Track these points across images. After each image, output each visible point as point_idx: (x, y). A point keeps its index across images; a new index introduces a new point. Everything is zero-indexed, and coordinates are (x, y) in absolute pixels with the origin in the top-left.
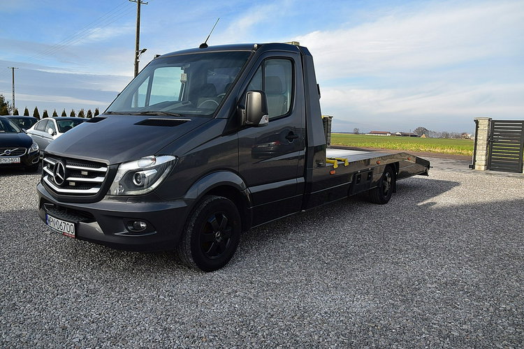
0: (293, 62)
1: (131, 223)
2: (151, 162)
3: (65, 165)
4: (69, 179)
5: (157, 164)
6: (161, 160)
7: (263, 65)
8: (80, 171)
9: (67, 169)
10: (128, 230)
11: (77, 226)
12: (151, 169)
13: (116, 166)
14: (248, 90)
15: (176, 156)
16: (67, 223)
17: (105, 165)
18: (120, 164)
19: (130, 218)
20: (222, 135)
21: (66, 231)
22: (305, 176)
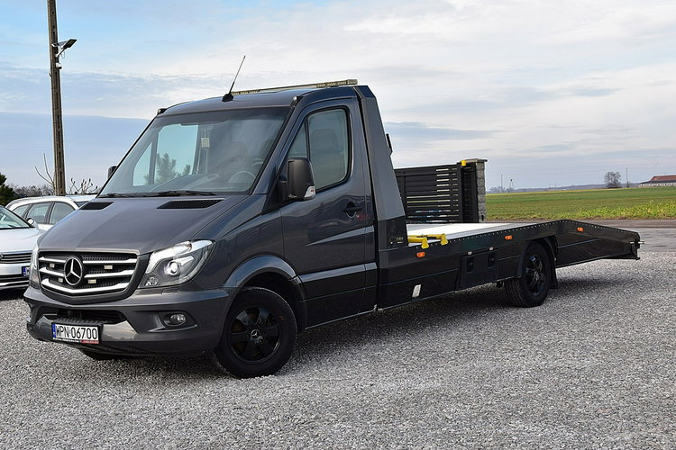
0: (347, 111)
1: (168, 317)
2: (185, 248)
3: (82, 261)
4: (87, 276)
5: (194, 249)
6: (197, 246)
7: (305, 122)
8: (102, 265)
9: (84, 265)
10: (164, 324)
11: (100, 329)
12: (187, 256)
13: (147, 256)
14: (289, 157)
15: (212, 241)
16: (86, 328)
17: (134, 256)
18: (152, 253)
19: (165, 312)
20: (262, 214)
21: (85, 338)
22: (376, 260)
